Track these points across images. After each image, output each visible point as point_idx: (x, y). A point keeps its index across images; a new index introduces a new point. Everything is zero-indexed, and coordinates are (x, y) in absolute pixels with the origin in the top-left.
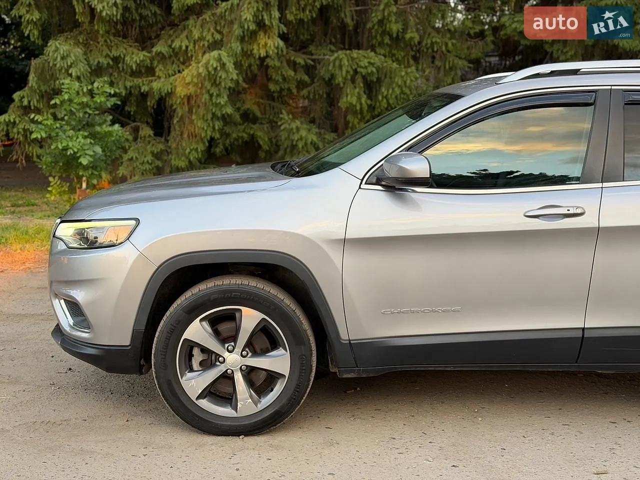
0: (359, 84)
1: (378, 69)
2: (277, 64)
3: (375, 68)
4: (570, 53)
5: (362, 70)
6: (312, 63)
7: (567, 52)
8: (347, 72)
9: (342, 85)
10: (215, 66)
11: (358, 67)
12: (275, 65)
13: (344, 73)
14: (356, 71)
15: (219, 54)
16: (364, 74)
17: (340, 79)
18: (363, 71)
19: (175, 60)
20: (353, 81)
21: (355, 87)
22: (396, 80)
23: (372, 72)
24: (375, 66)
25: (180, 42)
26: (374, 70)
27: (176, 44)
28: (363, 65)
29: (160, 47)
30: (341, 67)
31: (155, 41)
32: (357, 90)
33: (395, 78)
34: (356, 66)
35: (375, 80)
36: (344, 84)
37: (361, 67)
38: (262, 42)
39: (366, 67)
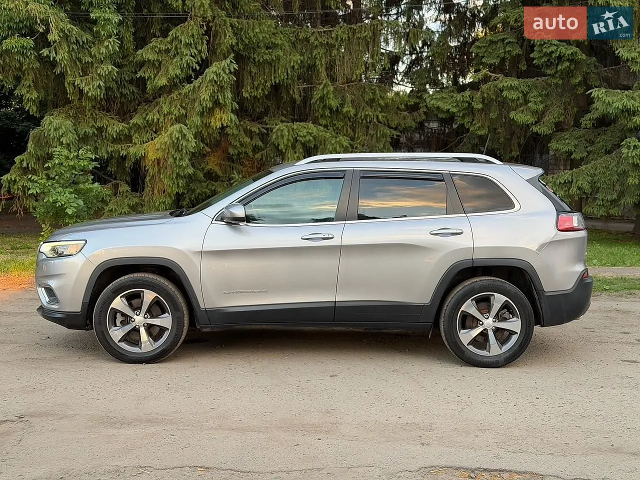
0: (299, 149)
1: (314, 138)
2: (235, 132)
3: (313, 137)
4: (478, 125)
5: (301, 139)
6: (266, 131)
7: (475, 124)
8: (288, 140)
9: (284, 151)
10: (177, 136)
11: (298, 136)
12: (233, 133)
13: (285, 141)
14: (296, 140)
15: (181, 127)
16: (303, 141)
17: (282, 147)
18: (303, 140)
19: (149, 129)
20: (294, 147)
21: (295, 153)
22: (328, 147)
23: (309, 140)
24: (312, 135)
25: (153, 116)
26: (311, 138)
27: (150, 117)
28: (301, 134)
29: (136, 120)
30: (282, 136)
31: (134, 113)
32: (297, 154)
33: (327, 145)
34: (296, 136)
35: (313, 147)
36: (286, 149)
37: (301, 136)
38: (218, 117)
39: (305, 136)
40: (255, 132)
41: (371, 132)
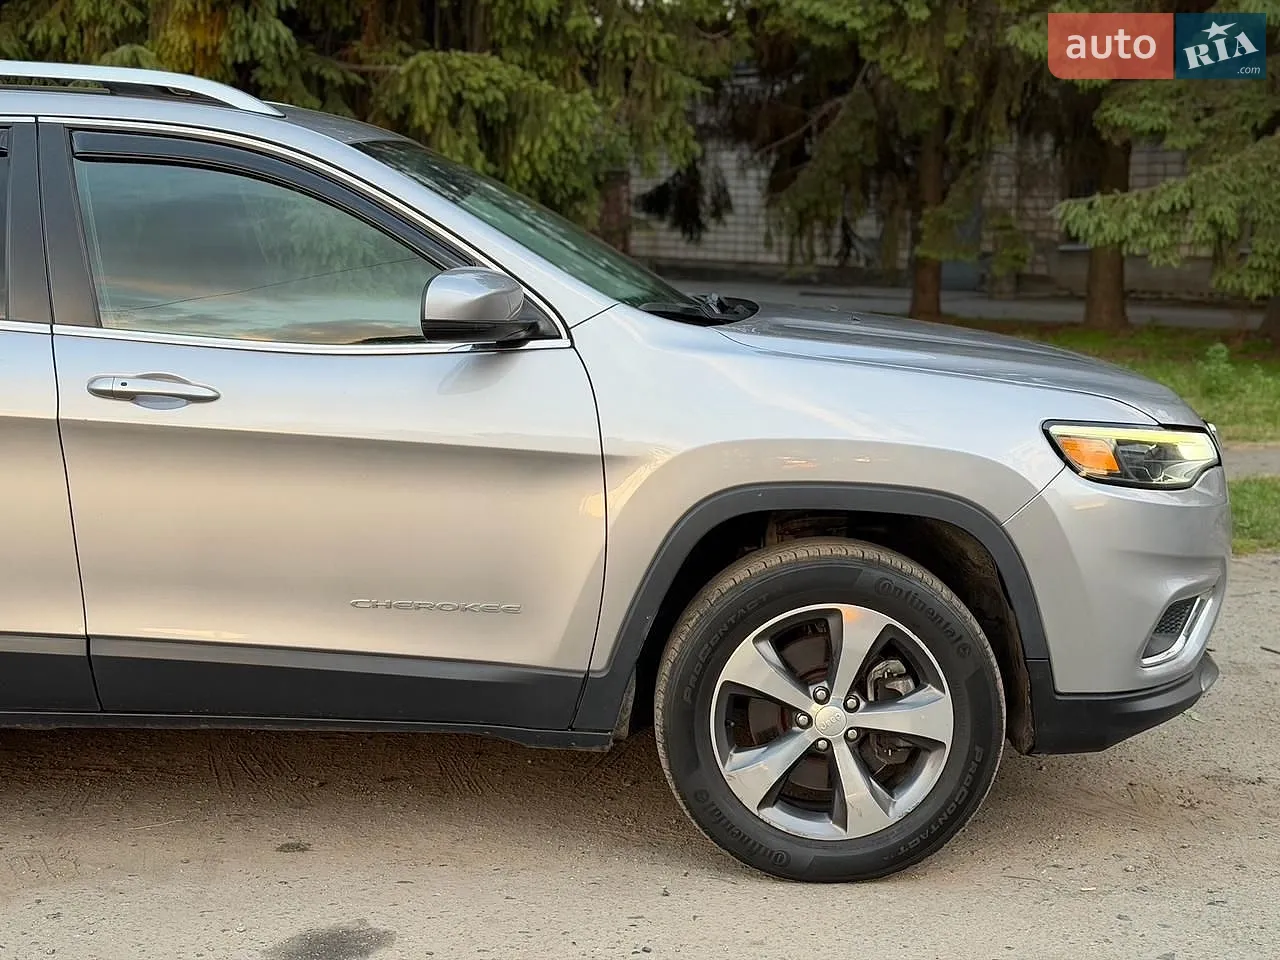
40: (332, 81)
41: (637, 84)
